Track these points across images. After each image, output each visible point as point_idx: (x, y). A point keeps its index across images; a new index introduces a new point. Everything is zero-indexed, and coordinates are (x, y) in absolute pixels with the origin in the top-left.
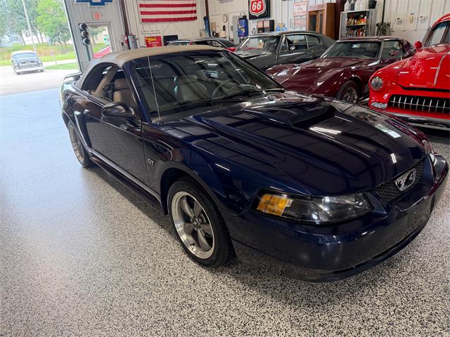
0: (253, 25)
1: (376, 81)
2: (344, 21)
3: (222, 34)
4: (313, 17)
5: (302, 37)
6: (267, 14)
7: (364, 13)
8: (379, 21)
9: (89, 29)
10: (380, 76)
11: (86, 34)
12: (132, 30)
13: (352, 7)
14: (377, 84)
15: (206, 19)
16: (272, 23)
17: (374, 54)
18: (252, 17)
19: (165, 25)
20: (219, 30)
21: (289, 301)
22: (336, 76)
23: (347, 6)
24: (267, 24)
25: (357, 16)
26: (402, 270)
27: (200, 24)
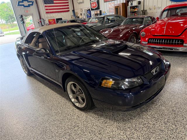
0: (93, 13)
1: (143, 33)
2: (129, 10)
3: (80, 17)
4: (117, 9)
5: (113, 17)
6: (98, 8)
7: (136, 6)
8: (142, 9)
9: (24, 17)
10: (144, 31)
11: (23, 19)
12: (43, 17)
13: (132, 4)
14: (143, 35)
15: (73, 11)
16: (101, 11)
17: (141, 23)
18: (92, 10)
19: (56, 14)
20: (79, 15)
21: (116, 120)
22: (127, 32)
23: (130, 4)
24: (99, 12)
25: (134, 8)
26: (157, 105)
27: (71, 13)
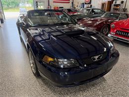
0: (86, 6)
2: (113, 7)
4: (103, 5)
5: (99, 11)
6: (90, 3)
7: (119, 5)
11: (37, 4)
12: (50, 4)
13: (116, 3)
15: (72, 3)
16: (91, 6)
18: (85, 4)
23: (114, 2)
24: (89, 6)
25: (117, 5)
27: (70, 4)
